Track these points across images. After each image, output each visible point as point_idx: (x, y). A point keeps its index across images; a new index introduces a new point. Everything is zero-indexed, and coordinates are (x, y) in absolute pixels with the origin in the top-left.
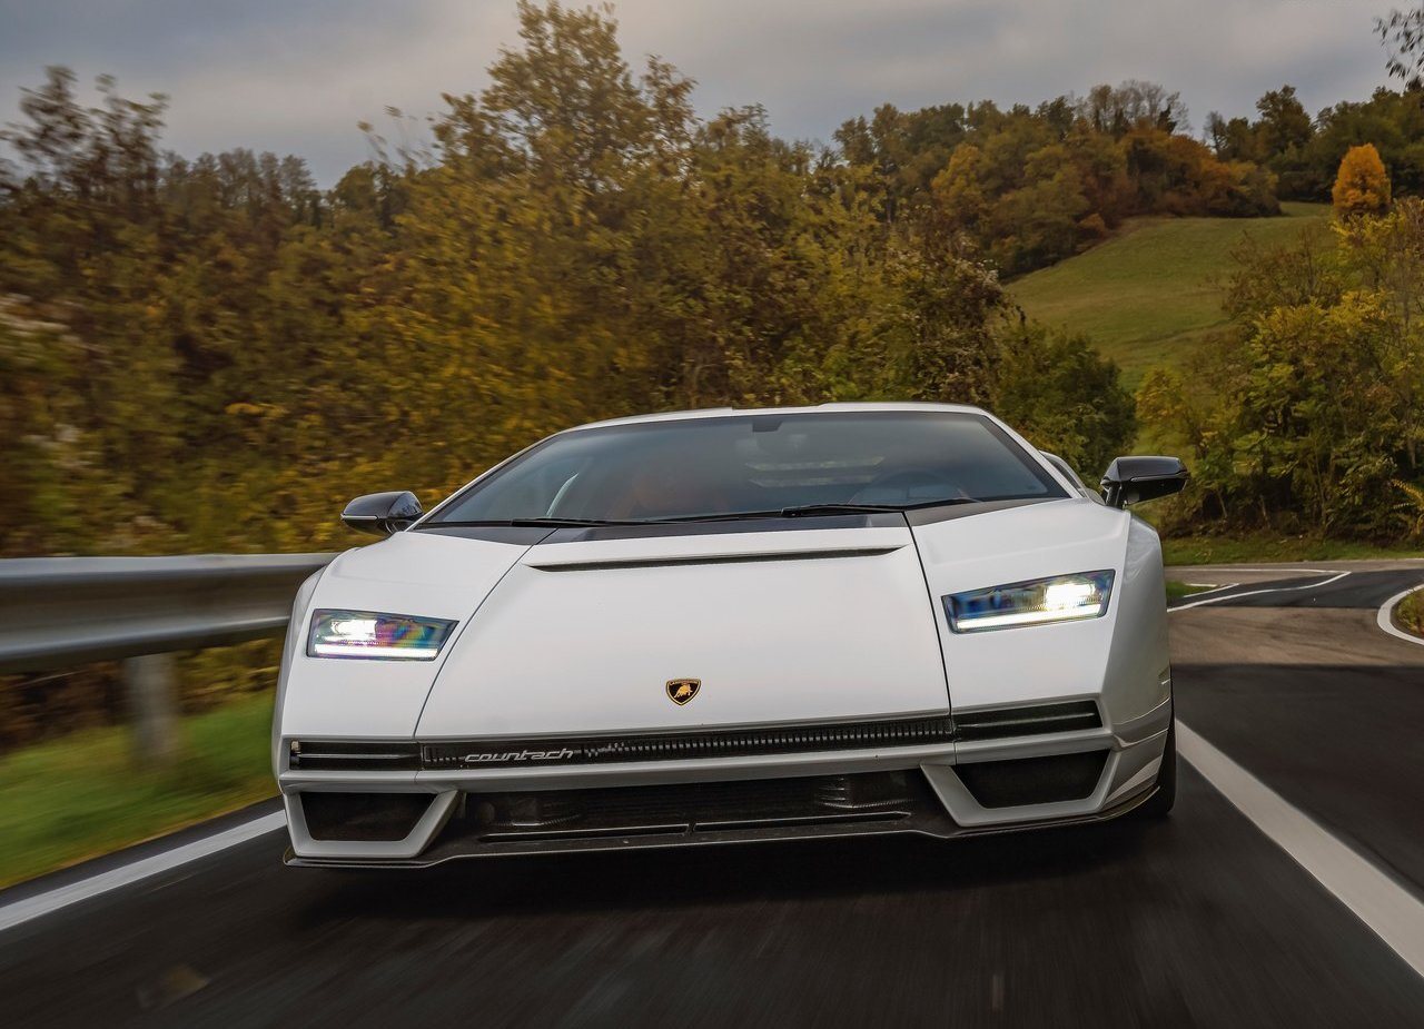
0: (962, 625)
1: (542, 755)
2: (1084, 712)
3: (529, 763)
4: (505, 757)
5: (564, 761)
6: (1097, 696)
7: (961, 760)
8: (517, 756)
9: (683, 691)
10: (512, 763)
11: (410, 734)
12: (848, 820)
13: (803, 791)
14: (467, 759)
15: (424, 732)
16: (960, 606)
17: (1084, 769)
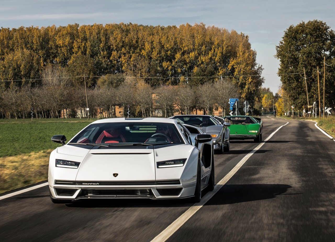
0: (159, 167)
1: (94, 184)
2: (177, 182)
3: (92, 185)
4: (89, 184)
5: (97, 185)
6: (179, 179)
7: (157, 188)
8: (90, 184)
9: (115, 175)
10: (90, 185)
11: (75, 180)
12: (139, 196)
13: (133, 192)
14: (83, 184)
15: (77, 180)
16: (159, 164)
17: (178, 191)
